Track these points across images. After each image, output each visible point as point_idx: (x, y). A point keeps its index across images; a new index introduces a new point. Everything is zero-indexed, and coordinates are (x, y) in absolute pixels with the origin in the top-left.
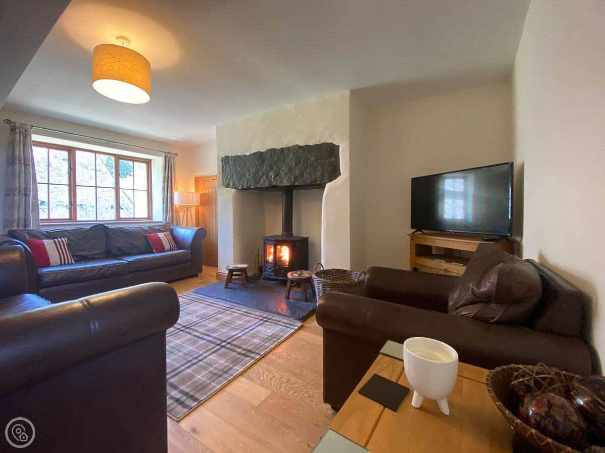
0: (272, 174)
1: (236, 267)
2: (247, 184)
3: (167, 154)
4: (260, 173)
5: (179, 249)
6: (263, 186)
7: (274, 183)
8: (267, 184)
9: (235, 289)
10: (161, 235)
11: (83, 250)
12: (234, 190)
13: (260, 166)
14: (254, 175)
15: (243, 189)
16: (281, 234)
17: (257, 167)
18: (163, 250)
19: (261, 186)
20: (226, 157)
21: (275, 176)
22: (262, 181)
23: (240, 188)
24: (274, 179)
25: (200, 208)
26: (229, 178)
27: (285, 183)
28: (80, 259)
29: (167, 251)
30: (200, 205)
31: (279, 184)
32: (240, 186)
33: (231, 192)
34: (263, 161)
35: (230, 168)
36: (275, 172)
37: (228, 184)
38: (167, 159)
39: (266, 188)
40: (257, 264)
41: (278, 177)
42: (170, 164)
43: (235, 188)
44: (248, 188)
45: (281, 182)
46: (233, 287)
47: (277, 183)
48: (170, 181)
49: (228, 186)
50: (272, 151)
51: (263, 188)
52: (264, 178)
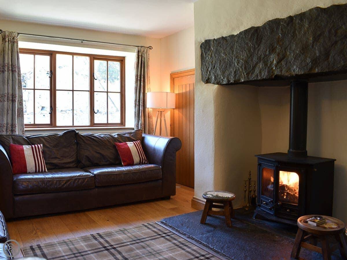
0: (274, 59)
1: (217, 196)
2: (235, 76)
3: (140, 48)
4: (255, 59)
5: (150, 163)
6: (259, 78)
7: (277, 72)
8: (265, 75)
9: (215, 227)
10: (130, 144)
11: (56, 158)
12: (216, 86)
13: (255, 49)
14: (246, 62)
15: (229, 84)
16: (287, 152)
17: (249, 51)
18: (132, 164)
19: (255, 79)
20: (206, 41)
21: (279, 62)
22: (257, 71)
23: (224, 83)
24: (276, 66)
25: (176, 112)
26: (210, 69)
27: (296, 70)
28: (53, 168)
29: (137, 164)
30: (176, 108)
31: (284, 73)
32: (225, 79)
33: (213, 88)
34: (259, 41)
35: (211, 56)
36: (278, 55)
37: (209, 79)
38: (140, 54)
39: (263, 80)
40: (247, 192)
41: (283, 63)
42: (143, 60)
43: (218, 83)
44: (237, 83)
45: (289, 69)
46: (212, 223)
47: (281, 71)
48: (142, 79)
49: (208, 81)
50: (274, 24)
51: (260, 80)
52: (261, 65)
